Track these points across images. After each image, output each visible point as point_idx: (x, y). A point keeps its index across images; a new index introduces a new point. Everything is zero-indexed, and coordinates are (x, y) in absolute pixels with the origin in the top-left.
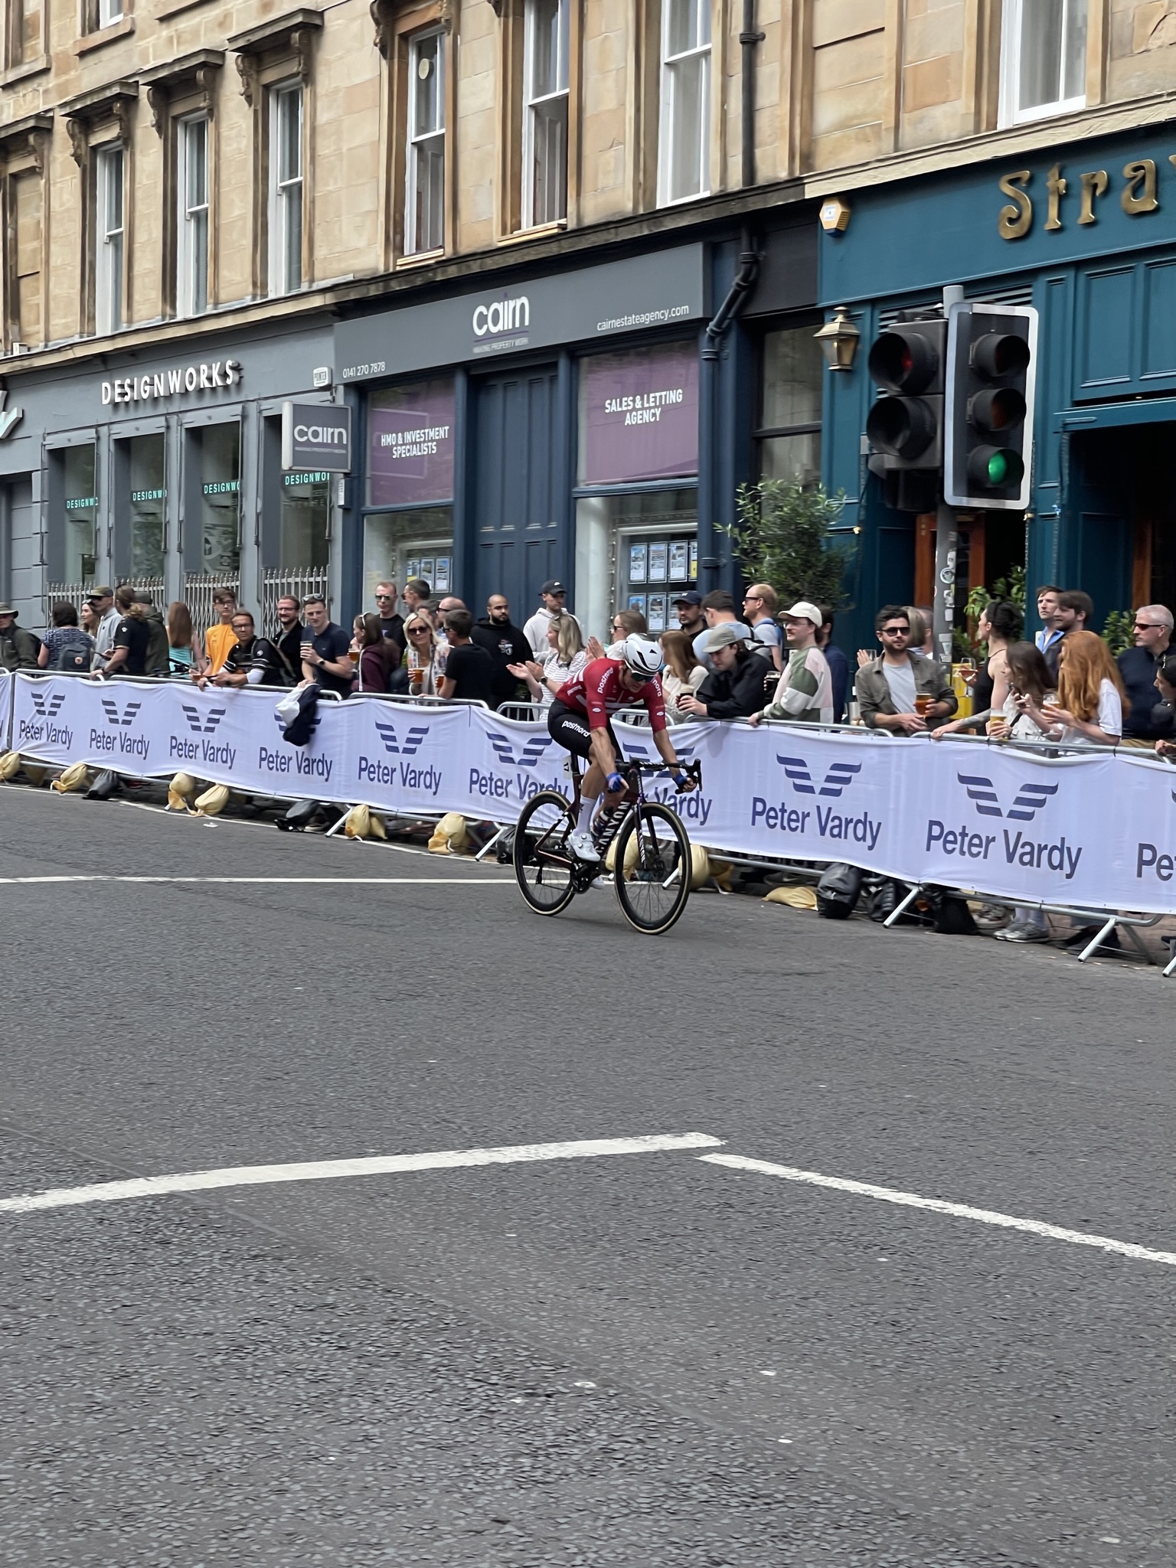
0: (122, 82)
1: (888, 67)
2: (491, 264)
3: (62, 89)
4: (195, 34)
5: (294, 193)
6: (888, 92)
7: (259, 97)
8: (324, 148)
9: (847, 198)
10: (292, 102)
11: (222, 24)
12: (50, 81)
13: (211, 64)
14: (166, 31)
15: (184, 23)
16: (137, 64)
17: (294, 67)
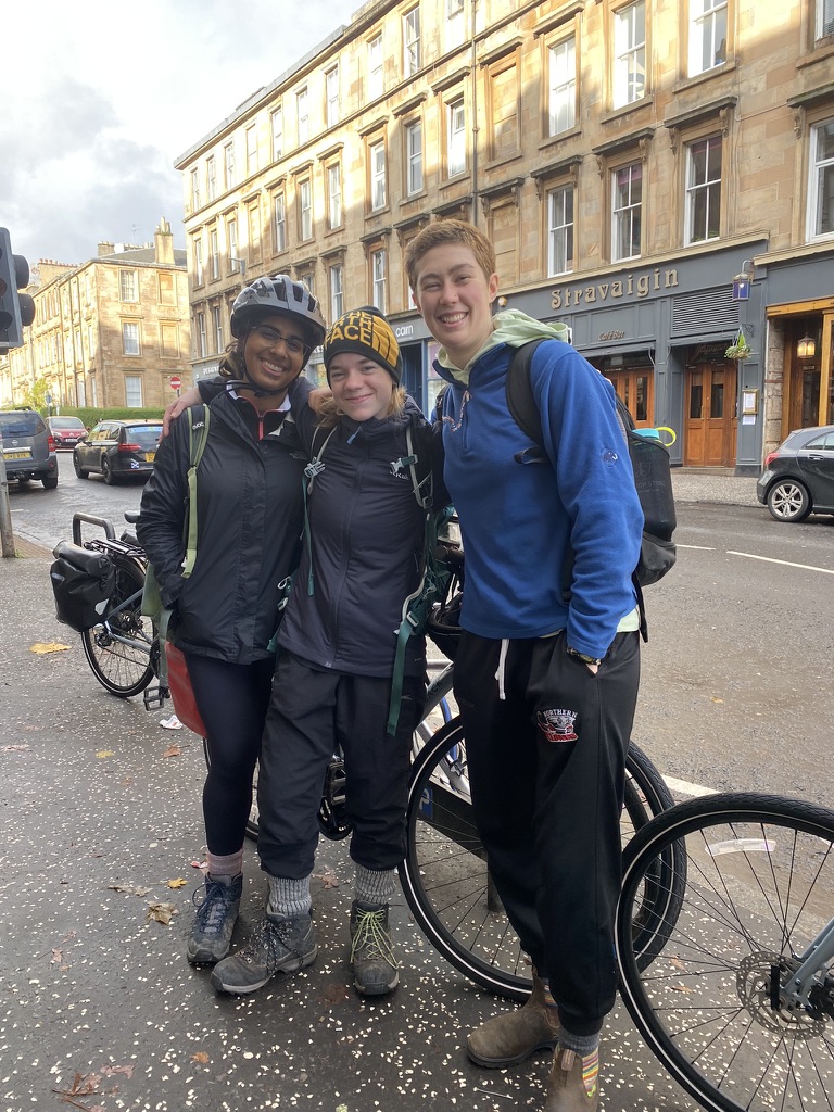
0: (286, 266)
1: (516, 261)
2: (401, 316)
3: (267, 269)
4: (308, 252)
5: (339, 297)
6: (517, 268)
7: (328, 271)
8: (349, 284)
9: (507, 297)
10: (338, 271)
11: (317, 249)
12: (264, 267)
13: (313, 261)
14: (299, 252)
15: (305, 250)
16: (290, 261)
17: (340, 261)
